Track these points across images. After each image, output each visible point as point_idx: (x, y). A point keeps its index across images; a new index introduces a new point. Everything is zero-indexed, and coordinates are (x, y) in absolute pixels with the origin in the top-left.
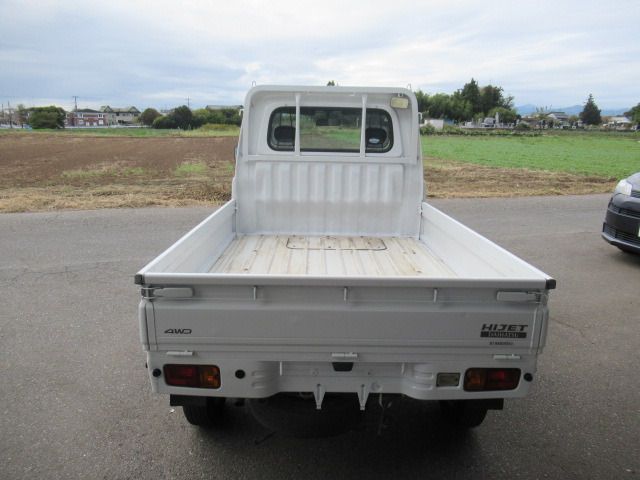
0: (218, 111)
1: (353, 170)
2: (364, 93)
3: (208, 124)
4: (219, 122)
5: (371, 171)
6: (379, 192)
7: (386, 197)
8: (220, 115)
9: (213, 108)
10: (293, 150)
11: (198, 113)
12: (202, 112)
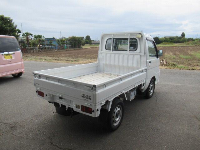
0: (168, 38)
1: (126, 56)
2: (129, 34)
3: (164, 43)
4: (168, 42)
5: (131, 57)
6: (133, 63)
7: (135, 65)
8: (168, 39)
9: (166, 37)
10: (110, 50)
11: (161, 39)
12: (162, 38)
